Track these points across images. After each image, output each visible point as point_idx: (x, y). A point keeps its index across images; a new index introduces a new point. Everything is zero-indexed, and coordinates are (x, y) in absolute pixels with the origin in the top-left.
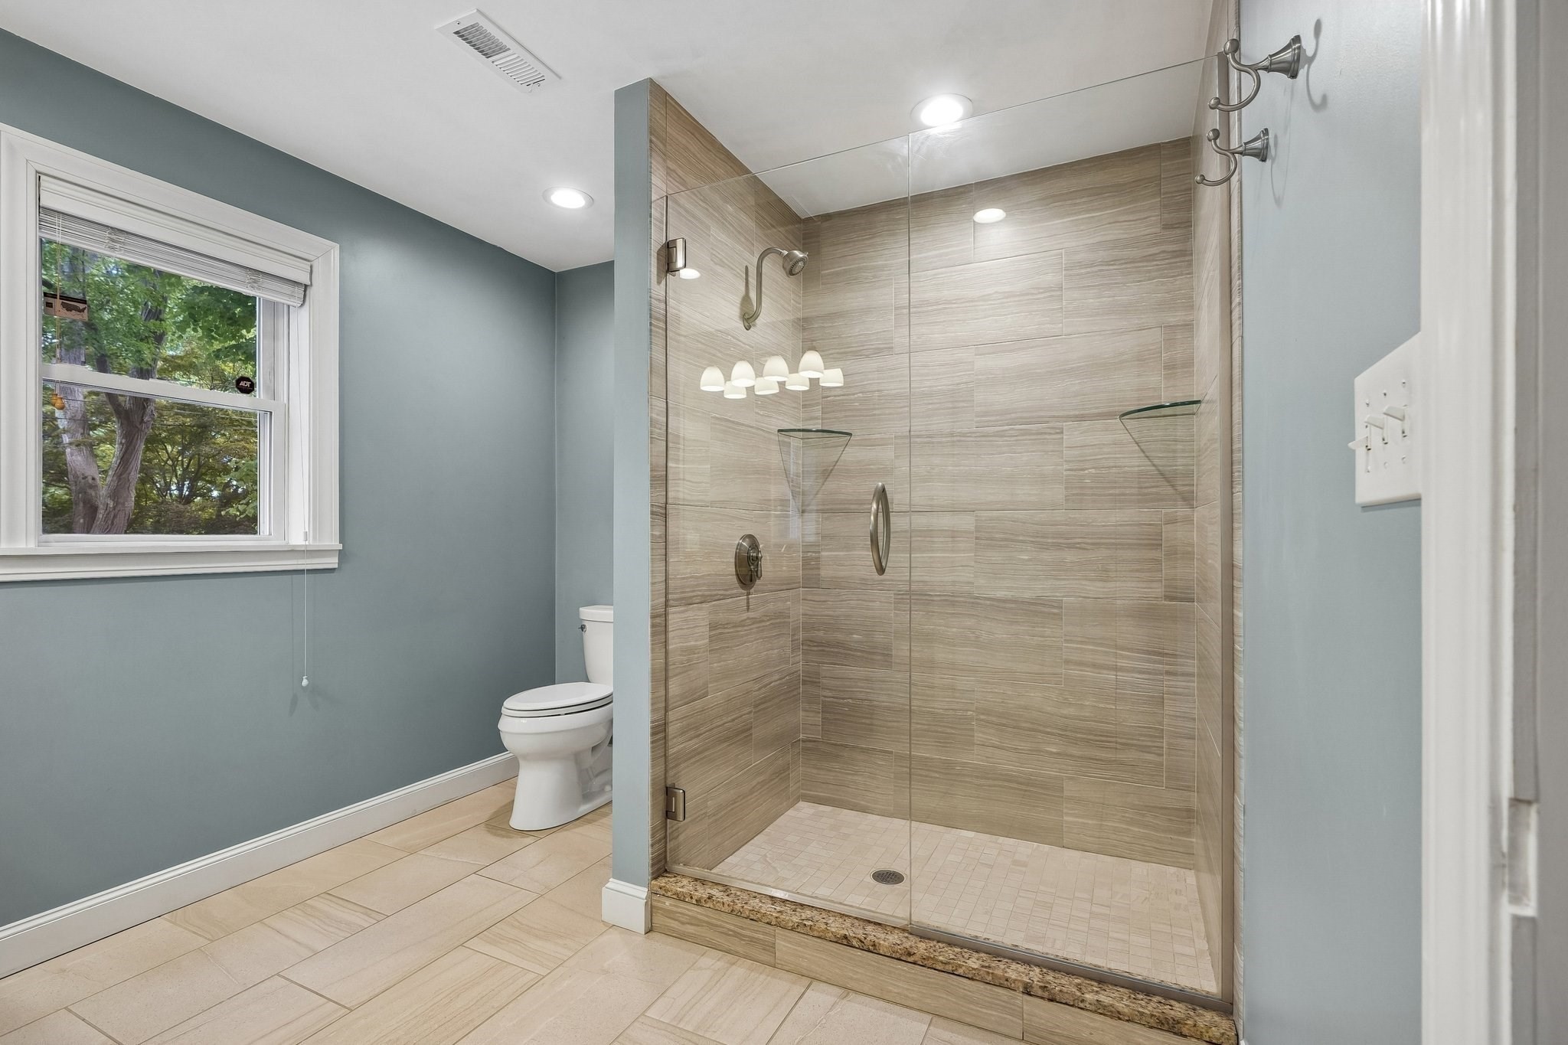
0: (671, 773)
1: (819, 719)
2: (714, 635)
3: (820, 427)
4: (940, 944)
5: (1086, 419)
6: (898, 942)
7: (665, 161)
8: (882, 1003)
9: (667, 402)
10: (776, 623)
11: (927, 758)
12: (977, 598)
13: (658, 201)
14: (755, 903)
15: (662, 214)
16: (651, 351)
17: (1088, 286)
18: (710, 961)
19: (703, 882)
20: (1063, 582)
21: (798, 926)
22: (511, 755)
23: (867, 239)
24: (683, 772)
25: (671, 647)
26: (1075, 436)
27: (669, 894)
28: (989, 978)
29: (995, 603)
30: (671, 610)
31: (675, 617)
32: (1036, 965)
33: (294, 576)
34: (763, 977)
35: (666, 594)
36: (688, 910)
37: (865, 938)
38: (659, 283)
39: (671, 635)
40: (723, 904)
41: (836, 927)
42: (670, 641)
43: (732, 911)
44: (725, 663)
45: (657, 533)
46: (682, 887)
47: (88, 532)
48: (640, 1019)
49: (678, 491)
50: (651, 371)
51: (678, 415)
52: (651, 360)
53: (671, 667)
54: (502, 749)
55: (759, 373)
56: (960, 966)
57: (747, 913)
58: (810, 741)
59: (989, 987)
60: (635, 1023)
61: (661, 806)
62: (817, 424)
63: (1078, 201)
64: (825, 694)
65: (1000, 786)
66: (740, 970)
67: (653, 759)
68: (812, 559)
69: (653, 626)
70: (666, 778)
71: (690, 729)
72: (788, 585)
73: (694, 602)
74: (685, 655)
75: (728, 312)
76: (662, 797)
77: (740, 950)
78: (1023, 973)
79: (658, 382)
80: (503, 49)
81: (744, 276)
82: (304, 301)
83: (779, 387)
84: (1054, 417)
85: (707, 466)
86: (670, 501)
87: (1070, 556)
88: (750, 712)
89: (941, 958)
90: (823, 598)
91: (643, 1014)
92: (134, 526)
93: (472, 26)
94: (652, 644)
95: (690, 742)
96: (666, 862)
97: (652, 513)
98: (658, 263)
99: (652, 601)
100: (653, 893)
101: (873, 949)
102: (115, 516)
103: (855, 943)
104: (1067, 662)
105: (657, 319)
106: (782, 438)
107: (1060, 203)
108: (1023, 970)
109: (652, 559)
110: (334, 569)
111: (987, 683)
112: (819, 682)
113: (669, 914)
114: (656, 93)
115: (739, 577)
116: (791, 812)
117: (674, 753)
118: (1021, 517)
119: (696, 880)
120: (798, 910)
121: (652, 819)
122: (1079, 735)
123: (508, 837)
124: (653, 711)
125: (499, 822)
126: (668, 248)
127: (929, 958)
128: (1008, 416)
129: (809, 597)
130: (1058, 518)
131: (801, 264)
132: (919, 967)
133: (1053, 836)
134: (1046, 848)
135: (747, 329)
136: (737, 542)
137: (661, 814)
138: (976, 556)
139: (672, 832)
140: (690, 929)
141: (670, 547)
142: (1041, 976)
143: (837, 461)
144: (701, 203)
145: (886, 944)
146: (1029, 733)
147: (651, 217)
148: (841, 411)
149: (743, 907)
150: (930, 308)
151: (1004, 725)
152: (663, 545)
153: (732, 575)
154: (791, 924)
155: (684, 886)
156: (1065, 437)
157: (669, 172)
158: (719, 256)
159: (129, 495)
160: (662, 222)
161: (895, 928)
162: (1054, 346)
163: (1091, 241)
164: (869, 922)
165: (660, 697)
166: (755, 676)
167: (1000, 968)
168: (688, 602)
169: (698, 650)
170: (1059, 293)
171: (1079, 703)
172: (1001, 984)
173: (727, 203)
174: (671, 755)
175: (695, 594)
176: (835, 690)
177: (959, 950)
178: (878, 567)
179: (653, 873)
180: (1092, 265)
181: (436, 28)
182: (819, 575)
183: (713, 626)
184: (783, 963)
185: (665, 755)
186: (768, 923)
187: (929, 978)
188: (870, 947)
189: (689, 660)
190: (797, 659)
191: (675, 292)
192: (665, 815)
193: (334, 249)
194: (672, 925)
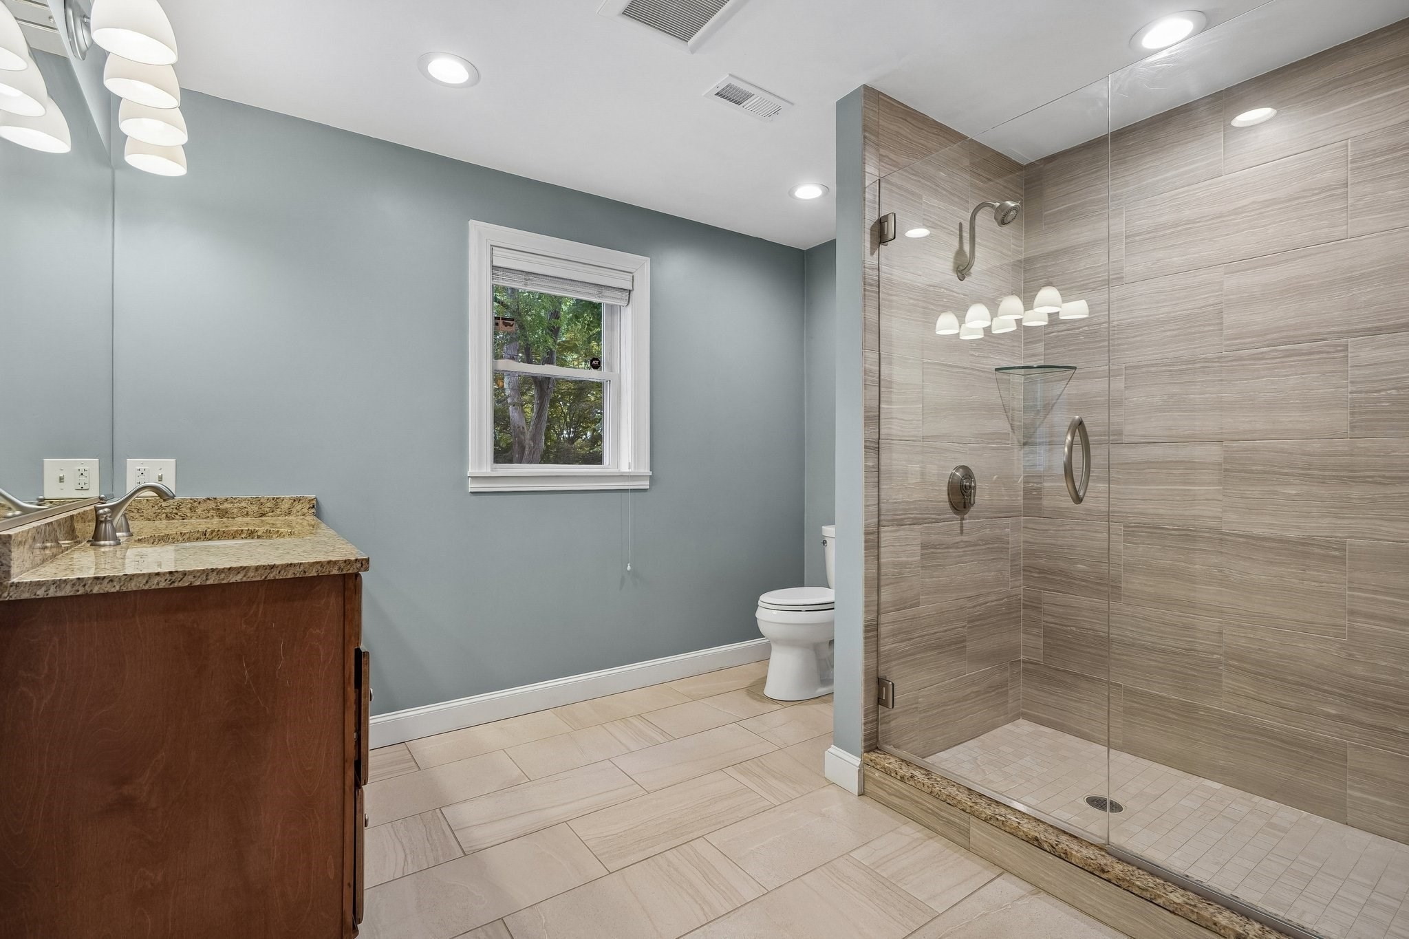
0: (882, 668)
1: (1041, 642)
2: (926, 554)
3: (1042, 363)
4: (1140, 871)
5: (1382, 332)
6: (1092, 857)
7: (878, 150)
8: (1073, 910)
9: (879, 354)
10: (994, 548)
11: (1162, 697)
12: (1227, 534)
13: (872, 186)
14: (953, 791)
15: (875, 196)
16: (864, 312)
17: (1388, 176)
18: (910, 831)
19: (908, 763)
20: (1346, 522)
21: (990, 818)
22: (768, 640)
23: (1093, 173)
24: (894, 668)
25: (882, 560)
26: (1365, 353)
27: (878, 767)
28: (1194, 917)
29: (1250, 541)
30: (883, 529)
31: (887, 535)
32: (1256, 921)
33: (623, 494)
34: (957, 855)
35: (879, 515)
36: (893, 783)
37: (1057, 845)
38: (872, 254)
39: (882, 550)
40: (924, 785)
41: (1027, 827)
42: (882, 555)
43: (931, 792)
44: (937, 579)
45: (871, 464)
46: (890, 763)
47: (520, 463)
48: (845, 856)
49: (890, 428)
50: (865, 329)
51: (890, 363)
52: (865, 320)
53: (882, 577)
54: (759, 635)
55: (994, 314)
56: (1160, 896)
57: (944, 797)
58: (1031, 663)
59: (1194, 926)
60: (841, 858)
61: (874, 692)
62: (1041, 360)
63: (1371, 80)
64: (1046, 619)
65: (1256, 740)
66: (936, 845)
67: (866, 652)
68: (1033, 489)
69: (866, 541)
70: (877, 670)
71: (902, 633)
72: (1008, 513)
73: (906, 523)
74: (896, 569)
75: (943, 266)
76: (874, 686)
77: (939, 828)
78: (1237, 923)
79: (872, 338)
80: (749, 96)
81: (958, 232)
82: (629, 302)
83: (1017, 323)
84: (1334, 333)
85: (918, 406)
86: (882, 437)
87: (1357, 492)
88: (964, 627)
89: (1138, 883)
90: (1046, 527)
91: (847, 854)
92: (545, 459)
93: (728, 86)
94: (866, 557)
95: (900, 644)
96: (878, 740)
97: (866, 447)
98: (871, 238)
99: (866, 520)
100: (865, 763)
101: (1065, 857)
102: (534, 452)
103: (1046, 846)
104: (1352, 613)
105: (871, 285)
106: (1000, 375)
107: (1345, 87)
108: (1239, 921)
109: (865, 485)
110: (645, 490)
111: (1239, 626)
112: (1041, 608)
113: (877, 783)
114: (871, 95)
115: (952, 504)
116: (1009, 726)
117: (885, 651)
118: (1286, 447)
119: (903, 760)
120: (993, 805)
121: (865, 702)
122: (1369, 699)
123: (761, 701)
124: (866, 612)
125: (756, 689)
126: (881, 223)
127: (1124, 880)
128: (1268, 337)
129: (1030, 526)
130: (1340, 448)
131: (1013, 213)
132: (1114, 886)
133: (1335, 809)
134: (1320, 820)
135: (960, 280)
136: (950, 473)
137: (873, 699)
138: (1224, 489)
139: (884, 717)
140: (896, 801)
141: (882, 476)
142: (1260, 933)
143: (1060, 395)
144: (913, 177)
145: (1078, 855)
146: (1296, 687)
147: (865, 200)
148: (1064, 346)
149: (940, 791)
150: (1167, 232)
151: (1261, 674)
152: (876, 475)
153: (946, 502)
154: (984, 816)
155: (891, 763)
156: (1349, 355)
157: (881, 158)
158: (931, 220)
159: (541, 439)
160: (875, 203)
161: (1092, 844)
162: (1334, 252)
163: (1392, 122)
164: (1065, 833)
165: (873, 601)
166: (969, 594)
167: (1208, 911)
168: (900, 523)
169: (910, 566)
170: (1343, 190)
171: (1372, 661)
172: (1207, 926)
173: (940, 170)
174: (883, 652)
175: (906, 516)
176: (1056, 617)
177: (1162, 882)
178: (1074, 496)
179: (865, 747)
180: (1393, 150)
181: (703, 95)
182: (1041, 504)
183: (924, 546)
184: (977, 849)
185: (877, 651)
186: (962, 810)
187: (1125, 899)
188: (1062, 854)
189: (900, 573)
190: (1017, 583)
191: (887, 259)
192: (877, 701)
193: (646, 261)
194: (881, 794)
